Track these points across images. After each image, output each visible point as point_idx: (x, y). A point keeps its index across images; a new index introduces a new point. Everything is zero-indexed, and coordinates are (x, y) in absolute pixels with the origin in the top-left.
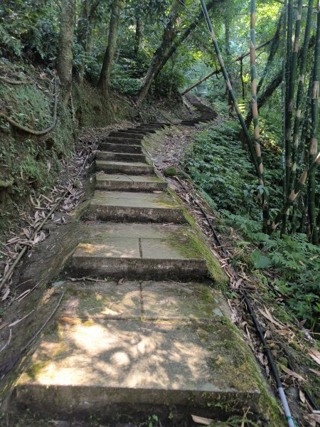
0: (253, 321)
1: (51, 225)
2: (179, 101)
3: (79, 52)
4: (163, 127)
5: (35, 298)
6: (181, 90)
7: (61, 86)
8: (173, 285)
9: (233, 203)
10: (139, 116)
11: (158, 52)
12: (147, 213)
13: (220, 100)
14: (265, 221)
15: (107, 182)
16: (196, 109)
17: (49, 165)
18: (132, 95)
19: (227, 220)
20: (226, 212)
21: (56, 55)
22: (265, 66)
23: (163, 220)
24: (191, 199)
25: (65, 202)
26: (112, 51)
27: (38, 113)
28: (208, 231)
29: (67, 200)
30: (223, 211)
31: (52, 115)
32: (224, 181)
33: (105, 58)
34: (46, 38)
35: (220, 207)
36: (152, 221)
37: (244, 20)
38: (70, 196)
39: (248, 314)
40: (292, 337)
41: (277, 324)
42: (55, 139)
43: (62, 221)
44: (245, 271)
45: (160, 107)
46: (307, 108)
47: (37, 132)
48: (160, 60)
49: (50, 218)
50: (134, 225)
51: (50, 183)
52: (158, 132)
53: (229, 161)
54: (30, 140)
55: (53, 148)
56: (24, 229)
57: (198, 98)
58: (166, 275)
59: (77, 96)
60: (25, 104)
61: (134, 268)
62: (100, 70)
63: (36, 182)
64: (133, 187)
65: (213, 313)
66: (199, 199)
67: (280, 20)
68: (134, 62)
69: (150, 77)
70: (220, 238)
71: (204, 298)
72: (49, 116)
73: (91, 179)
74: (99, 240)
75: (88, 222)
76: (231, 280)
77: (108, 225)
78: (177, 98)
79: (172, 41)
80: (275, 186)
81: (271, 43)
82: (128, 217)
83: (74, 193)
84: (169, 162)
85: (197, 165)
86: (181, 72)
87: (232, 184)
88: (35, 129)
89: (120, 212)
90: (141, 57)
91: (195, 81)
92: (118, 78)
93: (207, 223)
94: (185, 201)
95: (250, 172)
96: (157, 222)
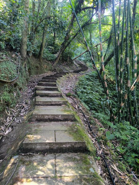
0: (109, 172)
1: (15, 124)
2: (72, 63)
3: (30, 45)
4: (66, 74)
5: (4, 165)
6: (73, 58)
7: (21, 60)
8: (70, 155)
9: (97, 107)
10: (55, 69)
11: (63, 44)
12: (58, 117)
13: (89, 62)
14: (111, 115)
15: (41, 102)
16: (79, 66)
17: (15, 94)
18: (53, 61)
19: (94, 115)
20: (94, 112)
21: (19, 47)
22: (106, 49)
23: (66, 120)
24: (78, 107)
25: (22, 111)
26: (44, 44)
27: (11, 72)
28: (86, 124)
29: (23, 110)
30: (92, 111)
31: (17, 72)
32: (92, 98)
33: (41, 47)
34: (15, 41)
35: (91, 109)
36: (61, 120)
37: (97, 31)
38: (24, 108)
39: (106, 169)
40: (127, 180)
41: (120, 172)
42: (18, 83)
43: (20, 122)
44: (103, 144)
45: (64, 65)
46: (125, 67)
47: (10, 81)
48: (63, 47)
49: (14, 120)
50: (53, 123)
51: (15, 103)
52: (63, 76)
53: (94, 88)
54: (6, 85)
55: (17, 86)
56: (2, 126)
57: (80, 61)
58: (67, 150)
59: (29, 62)
60: (5, 69)
61: (52, 147)
62: (39, 52)
63: (9, 103)
64: (52, 103)
65: (90, 171)
66: (82, 107)
67: (111, 32)
68: (53, 48)
69: (60, 54)
70: (92, 127)
71: (85, 161)
72: (16, 73)
73: (34, 100)
74: (36, 133)
75: (32, 122)
76: (98, 150)
77: (40, 124)
78: (71, 62)
79: (68, 40)
80: (114, 98)
81: (109, 40)
82: (50, 119)
83: (26, 107)
84: (69, 90)
85: (80, 91)
86: (72, 51)
87: (96, 99)
88: (9, 80)
89: (46, 117)
90: (56, 46)
91: (79, 54)
92: (46, 54)
93: (85, 120)
94: (75, 108)
95: (103, 92)
96: (63, 121)
